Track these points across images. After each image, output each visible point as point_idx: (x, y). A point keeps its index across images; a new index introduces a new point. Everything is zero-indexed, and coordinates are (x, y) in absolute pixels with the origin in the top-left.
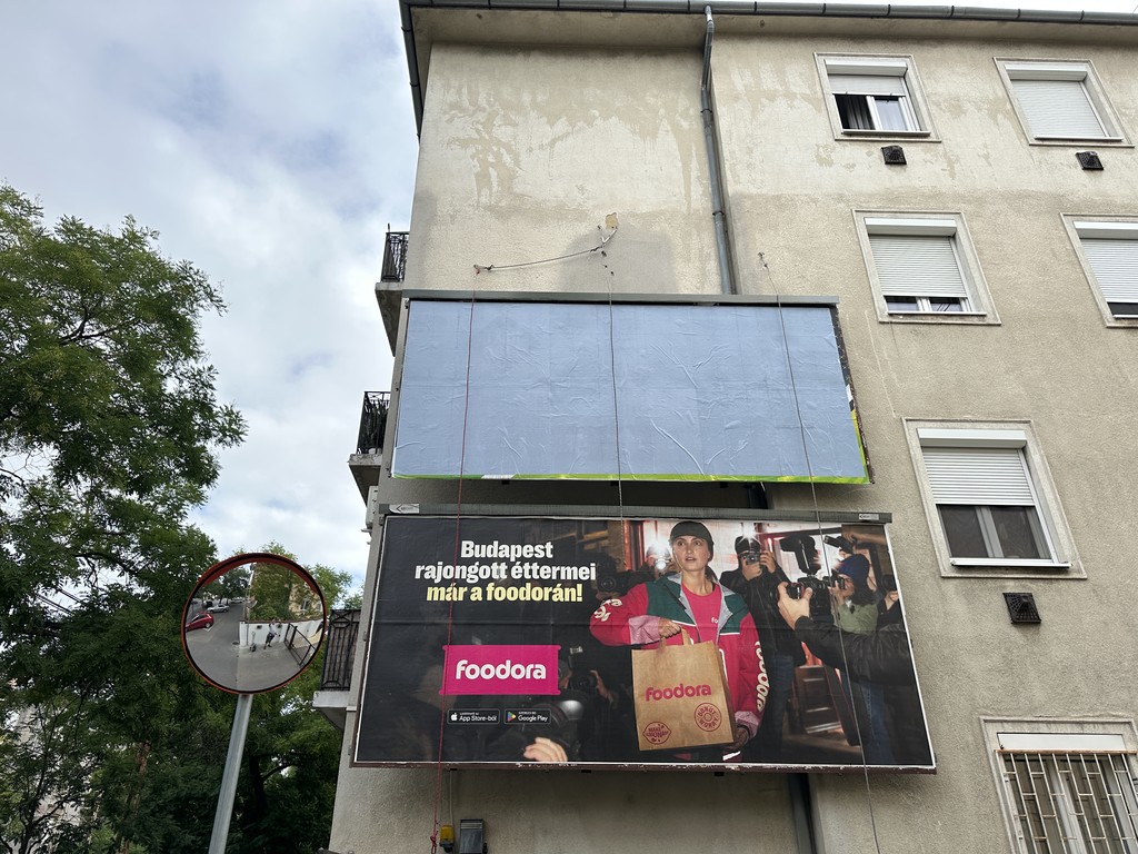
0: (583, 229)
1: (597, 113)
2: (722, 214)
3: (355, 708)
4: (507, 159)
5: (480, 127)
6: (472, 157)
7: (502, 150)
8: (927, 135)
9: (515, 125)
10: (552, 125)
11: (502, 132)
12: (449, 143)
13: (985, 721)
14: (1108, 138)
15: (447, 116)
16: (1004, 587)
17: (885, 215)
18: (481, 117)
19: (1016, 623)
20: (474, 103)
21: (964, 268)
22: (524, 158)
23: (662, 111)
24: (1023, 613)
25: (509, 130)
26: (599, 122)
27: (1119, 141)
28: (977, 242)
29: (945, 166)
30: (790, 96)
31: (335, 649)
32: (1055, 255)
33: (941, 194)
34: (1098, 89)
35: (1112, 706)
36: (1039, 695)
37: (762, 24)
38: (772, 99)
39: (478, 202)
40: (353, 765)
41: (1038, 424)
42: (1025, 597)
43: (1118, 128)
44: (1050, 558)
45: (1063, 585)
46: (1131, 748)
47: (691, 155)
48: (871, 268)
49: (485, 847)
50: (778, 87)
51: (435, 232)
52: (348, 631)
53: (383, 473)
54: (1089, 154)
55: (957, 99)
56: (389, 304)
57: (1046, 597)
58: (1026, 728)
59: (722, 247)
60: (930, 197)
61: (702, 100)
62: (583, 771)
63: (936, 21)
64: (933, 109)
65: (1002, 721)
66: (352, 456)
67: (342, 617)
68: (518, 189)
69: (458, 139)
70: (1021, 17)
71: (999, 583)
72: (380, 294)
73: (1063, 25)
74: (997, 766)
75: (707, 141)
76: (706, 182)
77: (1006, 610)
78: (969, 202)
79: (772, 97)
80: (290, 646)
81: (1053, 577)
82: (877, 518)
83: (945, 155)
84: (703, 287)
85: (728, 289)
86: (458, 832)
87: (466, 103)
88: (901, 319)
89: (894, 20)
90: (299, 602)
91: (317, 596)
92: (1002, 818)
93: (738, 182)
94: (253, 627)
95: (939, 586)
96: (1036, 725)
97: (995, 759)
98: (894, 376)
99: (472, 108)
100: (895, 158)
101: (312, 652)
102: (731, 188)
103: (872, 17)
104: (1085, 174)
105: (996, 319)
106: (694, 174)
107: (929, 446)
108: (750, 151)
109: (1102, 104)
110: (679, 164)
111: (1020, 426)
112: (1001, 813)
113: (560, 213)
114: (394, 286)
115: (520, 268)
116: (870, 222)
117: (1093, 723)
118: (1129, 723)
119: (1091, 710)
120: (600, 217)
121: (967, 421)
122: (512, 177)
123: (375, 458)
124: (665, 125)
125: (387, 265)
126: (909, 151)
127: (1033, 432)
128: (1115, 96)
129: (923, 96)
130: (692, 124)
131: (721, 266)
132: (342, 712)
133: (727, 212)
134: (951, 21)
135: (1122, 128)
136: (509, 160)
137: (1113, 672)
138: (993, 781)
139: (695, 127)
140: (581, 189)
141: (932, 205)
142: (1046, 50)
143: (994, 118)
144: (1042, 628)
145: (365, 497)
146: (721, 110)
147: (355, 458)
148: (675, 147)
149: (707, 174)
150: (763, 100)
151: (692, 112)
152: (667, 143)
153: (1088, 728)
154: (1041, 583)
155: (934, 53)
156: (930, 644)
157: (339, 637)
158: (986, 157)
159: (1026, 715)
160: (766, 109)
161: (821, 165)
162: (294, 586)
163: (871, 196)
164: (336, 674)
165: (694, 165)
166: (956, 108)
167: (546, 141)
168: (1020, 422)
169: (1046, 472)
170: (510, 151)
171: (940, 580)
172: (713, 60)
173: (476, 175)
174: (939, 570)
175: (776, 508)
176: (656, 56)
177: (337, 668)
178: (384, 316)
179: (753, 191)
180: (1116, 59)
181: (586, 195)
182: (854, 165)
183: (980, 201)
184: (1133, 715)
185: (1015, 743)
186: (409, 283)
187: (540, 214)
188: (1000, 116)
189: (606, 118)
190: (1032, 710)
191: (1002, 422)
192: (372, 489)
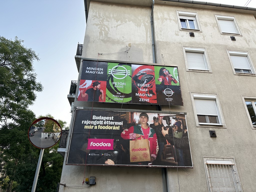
0: (123, 46)
1: (127, 20)
2: (154, 45)
3: (67, 152)
4: (106, 29)
5: (101, 21)
6: (99, 28)
7: (106, 27)
8: (199, 30)
9: (109, 21)
10: (117, 22)
11: (106, 23)
12: (93, 25)
13: (204, 157)
14: (237, 33)
15: (93, 18)
16: (209, 129)
17: (189, 47)
18: (101, 19)
19: (211, 137)
20: (99, 16)
21: (205, 60)
22: (110, 29)
23: (142, 21)
24: (213, 135)
25: (107, 22)
26: (128, 22)
27: (239, 34)
28: (208, 55)
29: (203, 37)
30: (170, 19)
31: (63, 139)
32: (224, 58)
33: (201, 44)
34: (236, 23)
35: (230, 155)
36: (215, 152)
37: (165, 3)
38: (166, 20)
39: (100, 39)
40: (66, 164)
41: (218, 95)
42: (214, 131)
43: (239, 31)
44: (219, 123)
45: (222, 129)
46: (233, 164)
47: (148, 31)
48: (186, 59)
49: (95, 183)
50: (168, 17)
51: (89, 45)
52: (66, 135)
53: (75, 100)
54: (233, 37)
55: (206, 23)
56: (78, 60)
57: (218, 132)
58: (212, 159)
59: (154, 52)
60: (199, 44)
61: (151, 19)
62: (118, 167)
63: (203, 5)
64: (201, 25)
65: (207, 158)
66: (68, 95)
67: (65, 132)
68: (109, 36)
69: (95, 24)
70: (221, 6)
71: (208, 128)
72: (76, 58)
73: (229, 8)
74: (206, 167)
75: (152, 28)
76: (151, 38)
77: (210, 134)
78: (207, 46)
79: (166, 19)
80: (53, 138)
81: (220, 127)
82: (183, 113)
83: (203, 35)
84: (149, 61)
85: (154, 62)
86: (89, 179)
87: (98, 15)
88: (191, 70)
89: (194, 4)
90: (55, 128)
91: (59, 127)
92: (206, 178)
93: (158, 38)
94: (45, 133)
95: (196, 129)
96: (214, 158)
97: (205, 165)
98: (189, 83)
99: (99, 17)
100: (192, 35)
101: (58, 140)
102: (156, 39)
103: (189, 3)
104: (232, 41)
105: (211, 72)
106: (148, 36)
107: (195, 98)
108: (161, 31)
109: (236, 26)
110: (145, 33)
111: (215, 95)
112: (206, 177)
113: (118, 42)
114: (79, 57)
115: (108, 54)
116: (186, 49)
117: (226, 158)
118: (233, 158)
119: (226, 156)
120: (127, 44)
121: (204, 93)
122: (108, 33)
123: (73, 96)
124: (143, 24)
125: (78, 52)
126: (195, 34)
127: (217, 96)
128: (239, 25)
129: (199, 21)
130: (149, 24)
131: (153, 57)
132: (64, 153)
133: (155, 45)
134: (206, 5)
135: (240, 32)
136: (107, 29)
137: (231, 148)
138: (205, 170)
139: (149, 25)
140: (123, 37)
141: (199, 46)
142: (225, 13)
143: (214, 28)
144: (217, 138)
145: (71, 105)
146: (155, 22)
147: (69, 96)
148: (145, 29)
149: (151, 36)
150: (164, 20)
151: (149, 21)
152: (143, 28)
153: (225, 159)
154: (217, 129)
155: (202, 12)
156: (193, 141)
157: (64, 136)
158: (212, 36)
159: (212, 156)
160: (165, 22)
161: (176, 35)
162: (54, 125)
163: (187, 43)
164: (63, 144)
165: (149, 33)
166: (206, 25)
167: (116, 26)
168: (215, 94)
169: (220, 105)
170: (107, 27)
171: (196, 127)
172: (154, 10)
173: (99, 32)
174: (196, 125)
175: (162, 110)
176: (141, 8)
177: (63, 143)
178: (77, 63)
179: (161, 40)
180: (240, 16)
181: (124, 39)
182: (183, 36)
183: (209, 45)
184: (234, 157)
185: (210, 162)
186: (83, 56)
187: (114, 42)
188: (215, 27)
189: (129, 21)
190: (213, 155)
191: (211, 94)
192: (72, 103)
